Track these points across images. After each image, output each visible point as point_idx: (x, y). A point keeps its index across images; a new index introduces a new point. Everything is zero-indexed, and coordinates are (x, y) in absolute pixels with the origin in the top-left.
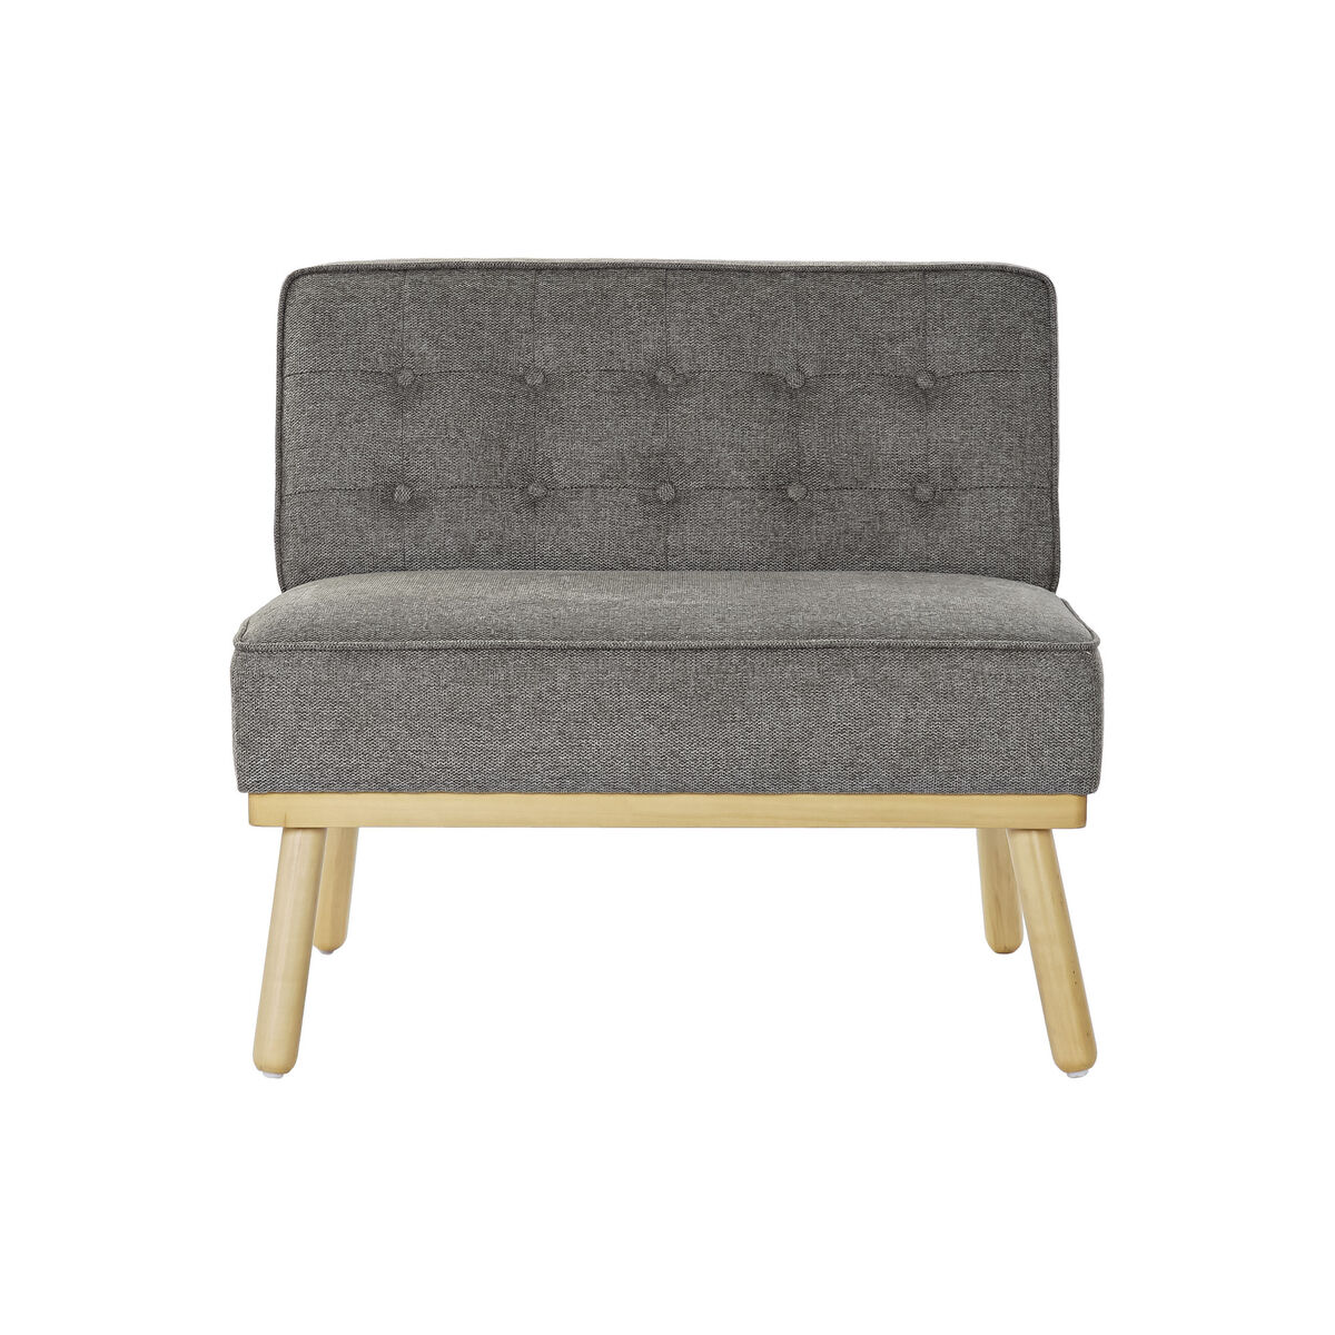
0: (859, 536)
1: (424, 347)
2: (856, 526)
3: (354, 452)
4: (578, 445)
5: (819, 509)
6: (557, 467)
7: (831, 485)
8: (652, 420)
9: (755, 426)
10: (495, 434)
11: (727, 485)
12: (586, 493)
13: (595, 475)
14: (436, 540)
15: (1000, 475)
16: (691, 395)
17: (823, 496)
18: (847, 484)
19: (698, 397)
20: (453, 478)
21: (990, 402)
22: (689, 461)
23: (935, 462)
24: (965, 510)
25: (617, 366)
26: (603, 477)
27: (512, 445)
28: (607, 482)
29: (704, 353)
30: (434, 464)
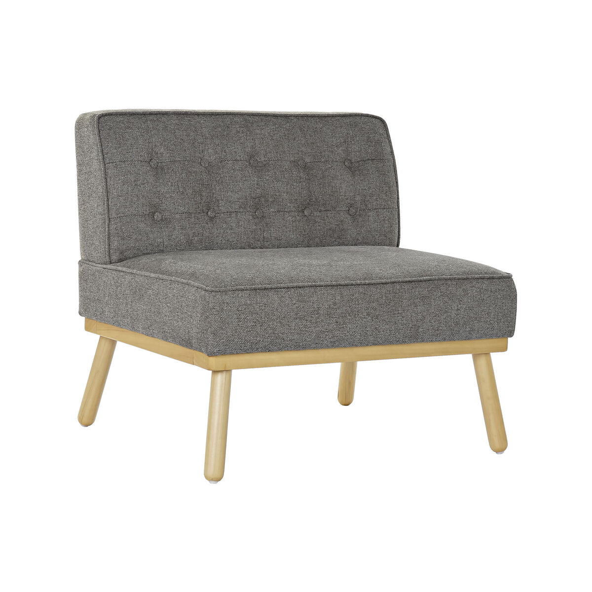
0: (334, 231)
1: (162, 150)
2: (333, 226)
3: (142, 198)
4: (230, 193)
5: (318, 220)
6: (222, 203)
7: (322, 209)
8: (256, 182)
9: (295, 184)
10: (198, 189)
11: (286, 210)
12: (233, 215)
13: (237, 207)
14: (177, 237)
15: (383, 203)
16: (268, 171)
17: (319, 214)
18: (329, 208)
19: (272, 171)
20: (182, 209)
21: (377, 173)
22: (271, 200)
23: (358, 198)
24: (371, 219)
25: (239, 158)
26: (240, 207)
27: (204, 194)
28: (241, 210)
29: (270, 153)
30: (174, 203)
